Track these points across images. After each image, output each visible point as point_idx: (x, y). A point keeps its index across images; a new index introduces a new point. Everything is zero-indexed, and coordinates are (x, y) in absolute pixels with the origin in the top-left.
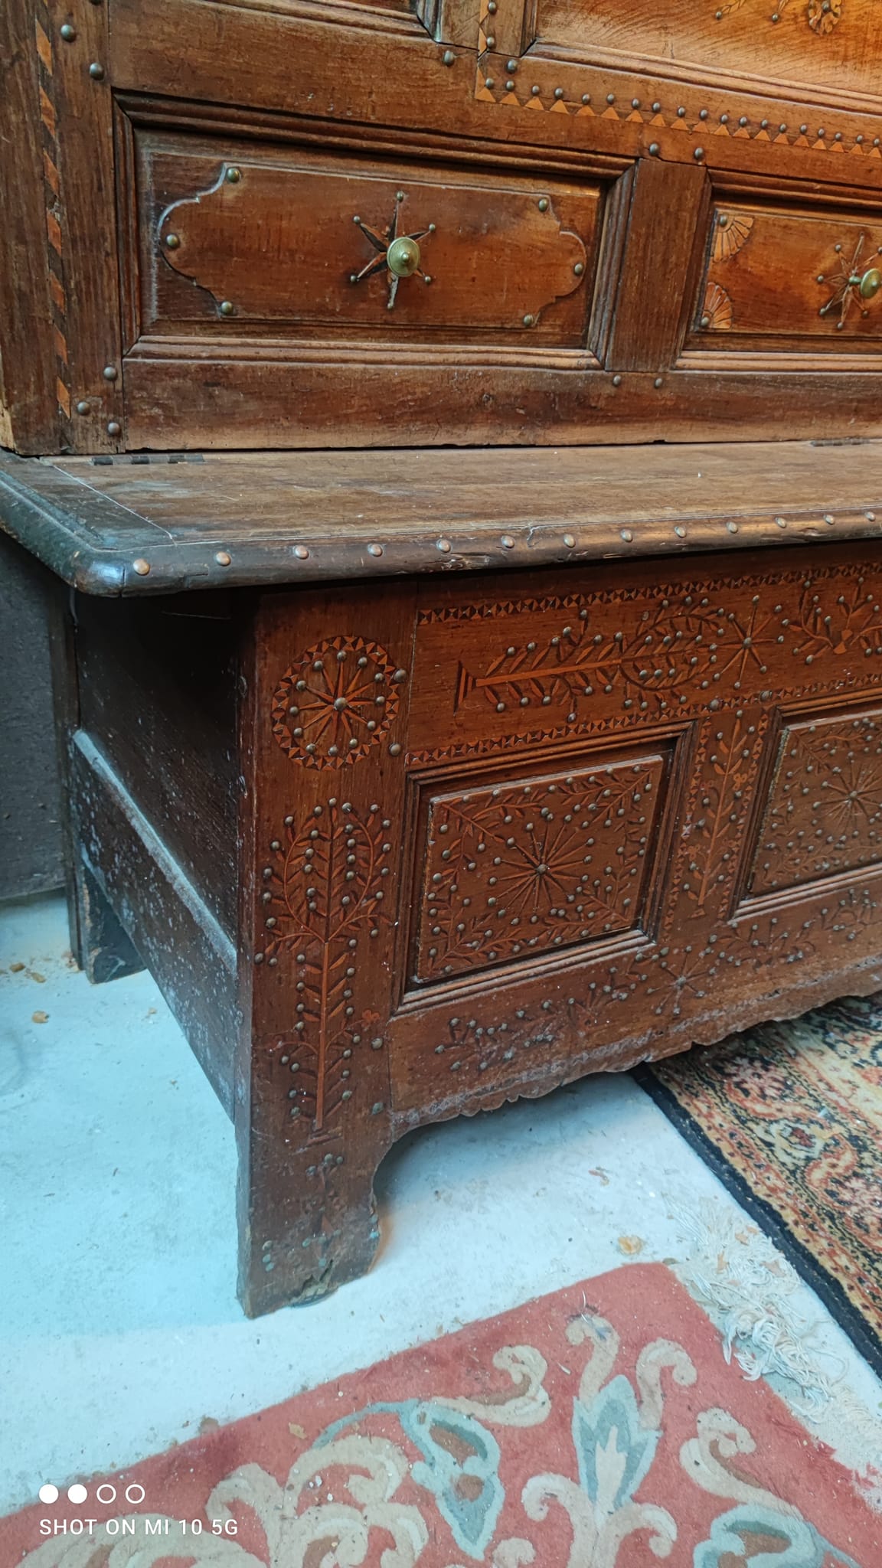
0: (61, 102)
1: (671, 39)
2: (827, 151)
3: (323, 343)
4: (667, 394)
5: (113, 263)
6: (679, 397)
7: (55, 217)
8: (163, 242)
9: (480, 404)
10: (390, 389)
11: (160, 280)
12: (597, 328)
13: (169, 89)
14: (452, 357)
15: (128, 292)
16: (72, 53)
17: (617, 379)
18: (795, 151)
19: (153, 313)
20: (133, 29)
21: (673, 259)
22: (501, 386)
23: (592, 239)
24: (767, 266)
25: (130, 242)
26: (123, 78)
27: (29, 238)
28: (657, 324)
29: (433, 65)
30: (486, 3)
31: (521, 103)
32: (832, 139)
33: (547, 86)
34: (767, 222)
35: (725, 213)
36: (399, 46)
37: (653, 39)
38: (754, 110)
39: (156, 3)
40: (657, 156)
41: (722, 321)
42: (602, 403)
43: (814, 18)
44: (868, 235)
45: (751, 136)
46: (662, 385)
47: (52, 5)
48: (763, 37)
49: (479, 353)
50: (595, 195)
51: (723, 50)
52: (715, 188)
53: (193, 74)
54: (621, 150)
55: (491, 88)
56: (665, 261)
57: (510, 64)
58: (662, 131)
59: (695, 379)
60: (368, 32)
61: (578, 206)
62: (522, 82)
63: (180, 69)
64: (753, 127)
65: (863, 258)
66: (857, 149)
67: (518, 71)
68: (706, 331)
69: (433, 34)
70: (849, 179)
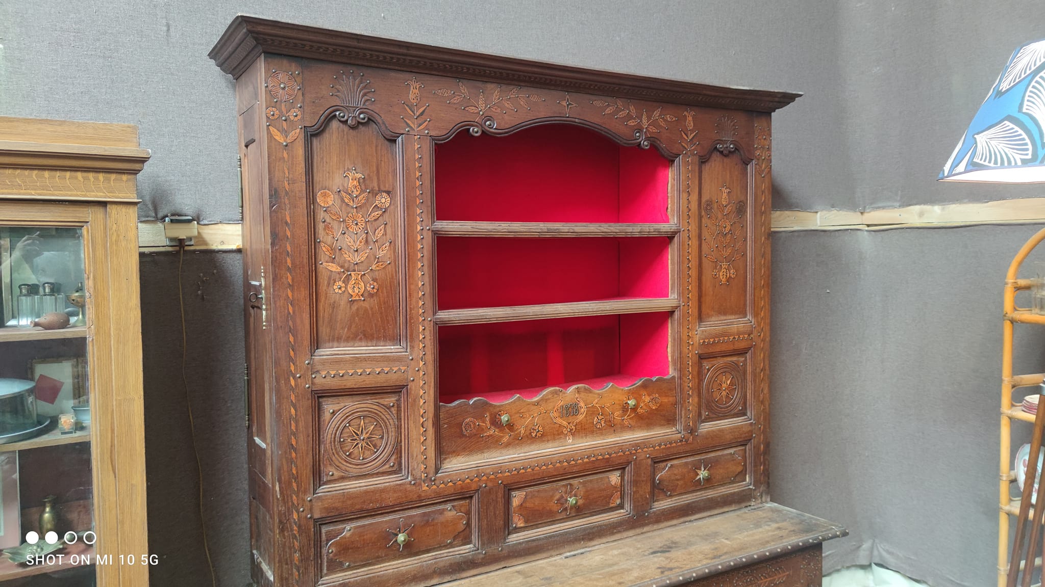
0: (299, 527)
1: (485, 455)
2: (547, 469)
3: (379, 566)
4: (504, 552)
5: (313, 563)
6: (509, 552)
7: (297, 555)
8: (328, 552)
9: (434, 572)
10: (403, 575)
11: (327, 562)
12: (475, 537)
13: (331, 514)
14: (422, 560)
15: (317, 569)
16: (304, 514)
17: (484, 552)
18: (535, 472)
19: (325, 571)
20: (320, 504)
21: (498, 512)
22: (441, 564)
23: (468, 513)
24: (534, 504)
25: (319, 555)
26: (316, 516)
27: (289, 563)
28: (496, 532)
29: (408, 486)
30: (423, 466)
31: (438, 487)
32: (548, 465)
33: (446, 480)
34: (531, 492)
35: (514, 493)
36: (397, 485)
37: (480, 456)
38: (517, 466)
39: (326, 496)
40: (486, 486)
41: (521, 524)
42: (480, 561)
43: (534, 435)
44: (571, 485)
45: (518, 472)
46: (501, 550)
47: (298, 505)
48: (517, 444)
49: (433, 556)
50: (468, 501)
51: (504, 451)
52: (509, 489)
53: (337, 509)
54: (473, 489)
55: (427, 486)
56: (495, 514)
57: (433, 478)
58: (486, 480)
59: (514, 545)
60: (388, 484)
61: (461, 506)
62: (437, 482)
63: (333, 509)
64: (518, 470)
65: (571, 492)
66: (558, 465)
67: (435, 480)
68: (516, 528)
69: (408, 478)
70: (558, 473)
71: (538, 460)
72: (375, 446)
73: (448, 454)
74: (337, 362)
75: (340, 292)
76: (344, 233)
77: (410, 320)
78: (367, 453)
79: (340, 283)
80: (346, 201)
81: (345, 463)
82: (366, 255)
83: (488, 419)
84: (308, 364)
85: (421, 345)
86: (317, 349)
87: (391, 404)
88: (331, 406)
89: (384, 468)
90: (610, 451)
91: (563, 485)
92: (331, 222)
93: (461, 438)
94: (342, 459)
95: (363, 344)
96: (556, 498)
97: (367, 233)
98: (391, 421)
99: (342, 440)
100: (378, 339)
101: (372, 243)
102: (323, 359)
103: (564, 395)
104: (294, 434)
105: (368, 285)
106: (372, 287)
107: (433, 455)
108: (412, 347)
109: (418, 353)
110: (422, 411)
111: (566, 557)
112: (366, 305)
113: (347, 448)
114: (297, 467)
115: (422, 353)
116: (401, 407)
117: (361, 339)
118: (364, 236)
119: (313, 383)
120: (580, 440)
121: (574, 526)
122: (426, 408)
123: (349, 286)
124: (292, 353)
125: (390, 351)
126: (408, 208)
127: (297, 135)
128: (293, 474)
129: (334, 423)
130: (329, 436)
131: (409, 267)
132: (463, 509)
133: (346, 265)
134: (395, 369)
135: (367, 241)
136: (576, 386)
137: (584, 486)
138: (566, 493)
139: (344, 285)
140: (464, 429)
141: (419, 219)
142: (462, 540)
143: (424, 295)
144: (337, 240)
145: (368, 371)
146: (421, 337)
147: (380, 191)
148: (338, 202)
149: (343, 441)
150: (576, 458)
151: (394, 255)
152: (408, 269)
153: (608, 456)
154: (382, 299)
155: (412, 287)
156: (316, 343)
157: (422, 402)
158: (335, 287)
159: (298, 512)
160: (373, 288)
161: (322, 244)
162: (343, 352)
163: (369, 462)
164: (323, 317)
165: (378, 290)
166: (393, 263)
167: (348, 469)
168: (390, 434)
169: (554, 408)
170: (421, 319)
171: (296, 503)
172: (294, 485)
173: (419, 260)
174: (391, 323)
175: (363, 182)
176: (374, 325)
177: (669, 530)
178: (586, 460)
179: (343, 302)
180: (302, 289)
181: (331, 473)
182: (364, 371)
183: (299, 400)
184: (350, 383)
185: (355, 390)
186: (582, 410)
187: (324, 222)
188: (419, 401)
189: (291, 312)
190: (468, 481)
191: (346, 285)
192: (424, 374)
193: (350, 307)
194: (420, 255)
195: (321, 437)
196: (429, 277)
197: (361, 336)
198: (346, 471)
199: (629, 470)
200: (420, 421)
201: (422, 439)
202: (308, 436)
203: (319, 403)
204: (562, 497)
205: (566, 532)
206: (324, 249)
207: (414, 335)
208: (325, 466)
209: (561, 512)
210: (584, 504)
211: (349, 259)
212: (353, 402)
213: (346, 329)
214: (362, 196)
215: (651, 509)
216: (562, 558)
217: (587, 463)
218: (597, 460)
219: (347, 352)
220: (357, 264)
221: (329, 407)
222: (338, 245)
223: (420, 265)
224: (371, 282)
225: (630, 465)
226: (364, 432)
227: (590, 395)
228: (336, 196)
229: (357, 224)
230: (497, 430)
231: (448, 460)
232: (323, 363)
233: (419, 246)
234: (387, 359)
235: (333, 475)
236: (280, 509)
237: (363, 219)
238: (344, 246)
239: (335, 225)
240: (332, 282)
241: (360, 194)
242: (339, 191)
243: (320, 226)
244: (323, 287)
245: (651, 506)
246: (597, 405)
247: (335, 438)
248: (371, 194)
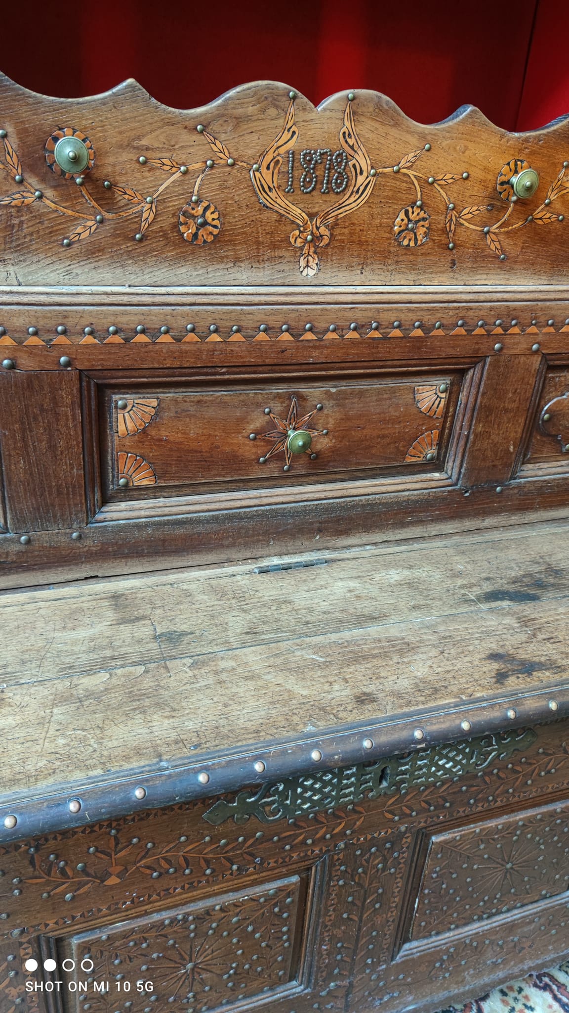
2: (226, 342)
4: (87, 542)
6: (103, 544)
17: (24, 539)
21: (63, 443)
24: (185, 434)
28: (59, 493)
32: (230, 332)
34: (173, 401)
40: (14, 367)
41: (142, 479)
42: (12, 558)
43: (187, 233)
44: (301, 397)
45: (127, 340)
46: (80, 537)
48: (129, 254)
51: (82, 269)
52: (99, 383)
56: (53, 446)
58: (15, 350)
59: (120, 528)
64: (127, 332)
65: (298, 416)
66: (262, 336)
68: (127, 487)
70: (260, 361)
71: (197, 313)
90: (427, 318)
91: (278, 396)
96: (252, 427)
103: (302, 116)
111: (263, 571)
120: (342, 276)
121: (298, 498)
136: (349, 93)
137: (338, 405)
138: (284, 415)
150: (322, 325)
153: (419, 333)
169: (263, 154)
177: (547, 529)
178: (351, 335)
186: (361, 179)
199: (476, 379)
204: (272, 425)
205: (276, 511)
209: (265, 462)
210: (333, 450)
215: (511, 479)
216: (251, 572)
217: (353, 343)
218: (385, 338)
225: (480, 365)
227: (394, 132)
230: (49, 193)
245: (514, 472)
246: (411, 173)
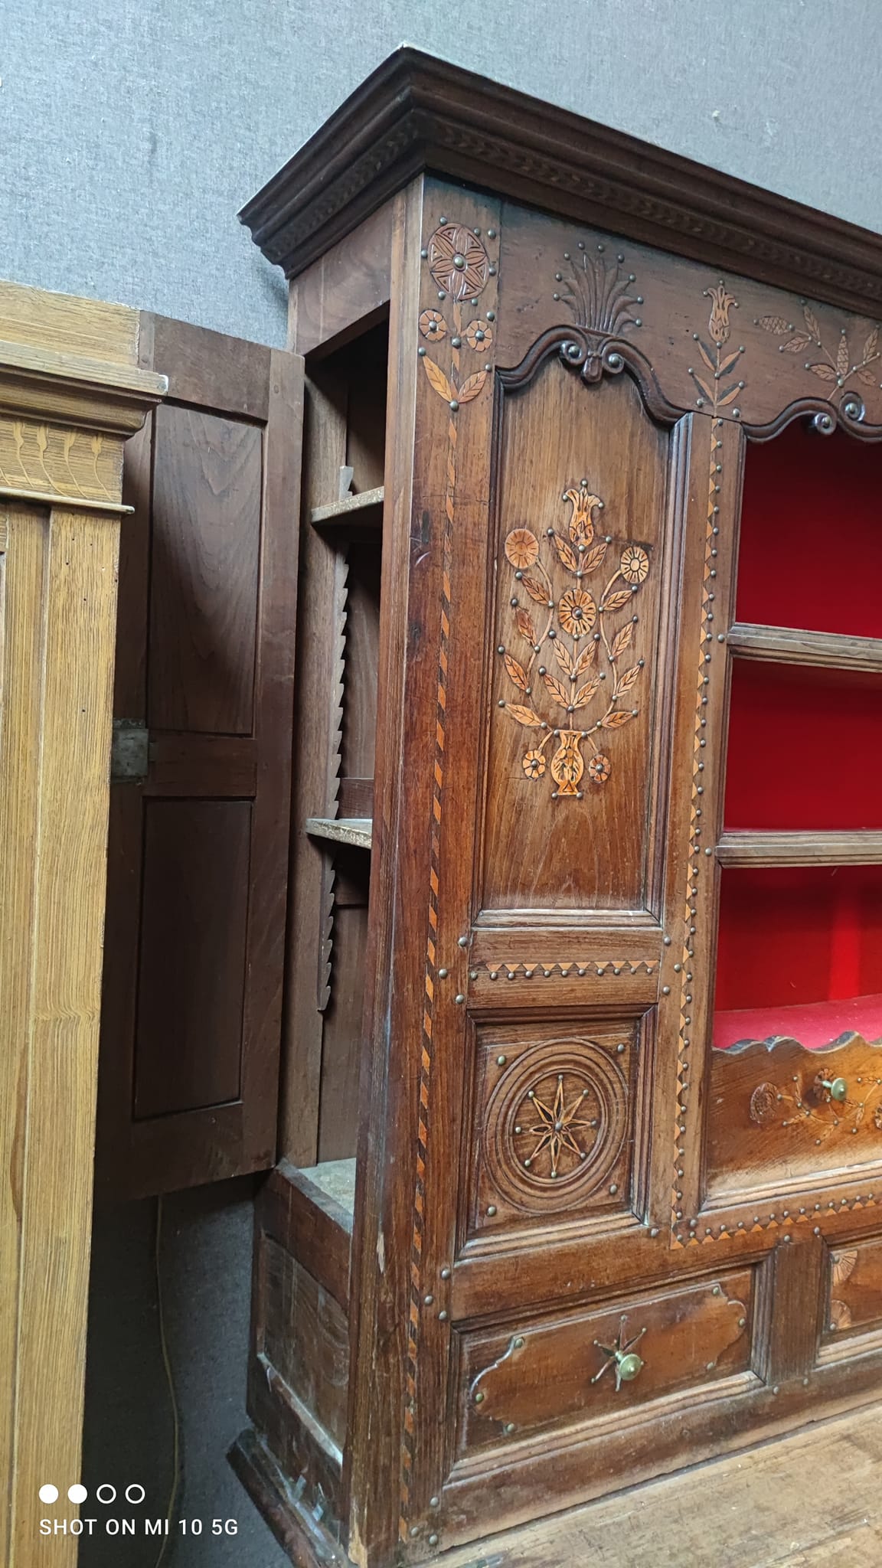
0: (421, 1342)
1: (788, 1168)
3: (573, 1429)
4: (811, 1387)
6: (819, 1388)
7: (410, 1411)
8: (474, 1398)
9: (681, 1438)
11: (469, 1425)
12: (757, 1356)
13: (487, 1309)
15: (450, 1444)
16: (430, 1312)
17: (776, 1390)
19: (463, 1446)
20: (467, 1285)
22: (695, 1421)
23: (749, 1300)
24: (872, 1277)
26: (457, 1313)
28: (801, 1344)
29: (645, 1240)
30: (676, 1194)
31: (700, 1242)
33: (715, 1226)
34: (867, 1250)
35: (838, 1254)
36: (622, 1238)
37: (778, 1171)
38: (850, 1193)
39: (480, 1265)
40: (791, 1240)
41: (844, 1322)
42: (767, 1410)
43: (879, 1122)
45: (850, 1208)
46: (807, 1385)
47: (422, 1288)
48: (849, 1144)
49: (677, 1401)
50: (749, 1272)
51: (825, 1160)
52: (831, 1242)
53: (500, 1296)
54: (765, 1246)
55: (680, 1241)
56: (801, 1302)
57: (693, 1222)
58: (791, 1227)
59: (830, 1370)
60: (604, 1236)
61: (738, 1283)
62: (700, 1231)
63: (493, 1296)
64: (850, 1202)
67: (696, 1225)
68: (834, 1332)
69: (642, 1221)
72: (582, 1145)
73: (721, 1165)
74: (521, 942)
75: (535, 775)
76: (553, 637)
77: (672, 851)
78: (567, 1161)
79: (537, 754)
80: (564, 558)
81: (521, 1186)
82: (593, 691)
83: (799, 1086)
84: (465, 945)
85: (689, 912)
86: (483, 908)
87: (620, 1047)
88: (500, 1047)
89: (597, 1197)
92: (530, 607)
93: (745, 1127)
94: (516, 1175)
95: (573, 902)
97: (598, 640)
98: (617, 1086)
99: (518, 1129)
100: (603, 891)
101: (606, 664)
102: (495, 935)
104: (425, 1117)
105: (591, 764)
106: (599, 767)
107: (696, 1169)
108: (671, 915)
109: (681, 930)
110: (681, 1066)
112: (584, 810)
113: (526, 1150)
114: (425, 1196)
115: (689, 930)
116: (638, 1055)
117: (568, 890)
118: (592, 645)
119: (471, 993)
122: (689, 1059)
123: (554, 761)
124: (433, 917)
125: (626, 921)
126: (686, 584)
127: (479, 386)
128: (417, 1213)
129: (505, 1089)
130: (492, 1120)
131: (677, 725)
132: (742, 1291)
133: (552, 713)
134: (635, 965)
135: (596, 658)
139: (543, 760)
140: (753, 1108)
141: (704, 615)
142: (733, 1363)
143: (700, 793)
144: (538, 652)
145: (582, 966)
146: (690, 892)
147: (632, 542)
148: (547, 560)
149: (521, 1133)
151: (648, 699)
152: (676, 732)
154: (615, 798)
155: (681, 773)
156: (482, 896)
157: (682, 1043)
158: (526, 763)
159: (420, 1305)
160: (600, 771)
161: (508, 659)
162: (535, 920)
163: (570, 1184)
164: (498, 832)
165: (609, 776)
166: (643, 716)
167: (525, 1198)
168: (614, 1118)
170: (692, 849)
171: (417, 1283)
172: (417, 1238)
173: (698, 711)
174: (629, 855)
175: (599, 516)
176: (596, 858)
179: (539, 802)
180: (464, 764)
181: (491, 1210)
182: (575, 967)
183: (439, 1033)
184: (545, 994)
185: (553, 1011)
187: (515, 606)
188: (677, 1042)
189: (438, 816)
190: (757, 1228)
191: (549, 760)
192: (690, 980)
193: (553, 815)
194: (700, 700)
195: (476, 1121)
196: (714, 754)
197: (569, 882)
198: (522, 1204)
200: (675, 1090)
201: (678, 1130)
202: (454, 1120)
203: (479, 1039)
206: (510, 669)
207: (676, 886)
208: (481, 1193)
211: (558, 698)
212: (544, 1038)
213: (541, 866)
214: (596, 550)
219: (543, 920)
220: (572, 711)
221: (498, 1049)
222: (540, 663)
223: (698, 722)
224: (598, 757)
226: (563, 1112)
228: (545, 546)
229: (580, 617)
230: (812, 1111)
231: (719, 1179)
232: (495, 943)
233: (701, 679)
234: (620, 941)
235: (495, 1213)
236: (383, 1297)
237: (593, 605)
238: (552, 669)
239: (536, 613)
240: (521, 750)
241: (590, 547)
242: (551, 535)
243: (509, 614)
244: (502, 763)
247: (504, 1123)
248: (612, 548)
